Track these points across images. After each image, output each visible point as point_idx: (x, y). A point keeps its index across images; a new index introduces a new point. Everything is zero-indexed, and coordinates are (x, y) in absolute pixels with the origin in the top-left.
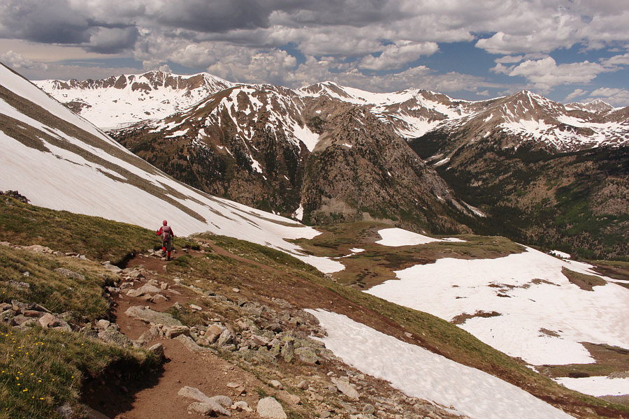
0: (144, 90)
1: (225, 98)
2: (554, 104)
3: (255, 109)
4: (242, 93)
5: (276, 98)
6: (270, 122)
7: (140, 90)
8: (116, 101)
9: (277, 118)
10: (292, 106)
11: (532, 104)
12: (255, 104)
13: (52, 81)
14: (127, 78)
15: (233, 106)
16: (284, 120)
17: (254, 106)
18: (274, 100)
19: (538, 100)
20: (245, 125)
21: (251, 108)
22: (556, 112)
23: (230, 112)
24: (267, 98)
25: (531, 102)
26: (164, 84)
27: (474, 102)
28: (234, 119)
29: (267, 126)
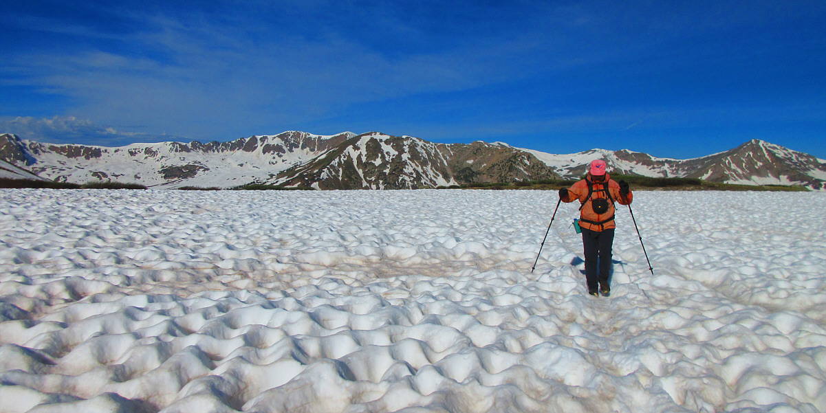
0: (276, 153)
1: (351, 146)
2: (801, 155)
3: (387, 159)
4: (372, 140)
5: (416, 145)
6: (405, 174)
7: (272, 152)
8: (241, 165)
9: (414, 170)
10: (436, 155)
11: (767, 157)
12: (387, 153)
13: (170, 142)
14: (258, 139)
15: (360, 155)
16: (424, 172)
17: (386, 155)
18: (413, 147)
19: (775, 151)
20: (373, 178)
21: (383, 157)
22: (805, 165)
23: (355, 163)
24: (404, 145)
25: (766, 154)
26: (300, 145)
27: (684, 161)
28: (360, 172)
29: (401, 178)
